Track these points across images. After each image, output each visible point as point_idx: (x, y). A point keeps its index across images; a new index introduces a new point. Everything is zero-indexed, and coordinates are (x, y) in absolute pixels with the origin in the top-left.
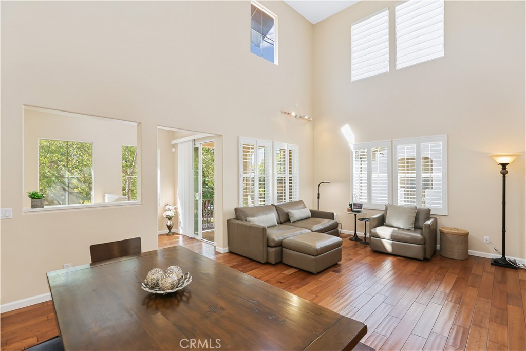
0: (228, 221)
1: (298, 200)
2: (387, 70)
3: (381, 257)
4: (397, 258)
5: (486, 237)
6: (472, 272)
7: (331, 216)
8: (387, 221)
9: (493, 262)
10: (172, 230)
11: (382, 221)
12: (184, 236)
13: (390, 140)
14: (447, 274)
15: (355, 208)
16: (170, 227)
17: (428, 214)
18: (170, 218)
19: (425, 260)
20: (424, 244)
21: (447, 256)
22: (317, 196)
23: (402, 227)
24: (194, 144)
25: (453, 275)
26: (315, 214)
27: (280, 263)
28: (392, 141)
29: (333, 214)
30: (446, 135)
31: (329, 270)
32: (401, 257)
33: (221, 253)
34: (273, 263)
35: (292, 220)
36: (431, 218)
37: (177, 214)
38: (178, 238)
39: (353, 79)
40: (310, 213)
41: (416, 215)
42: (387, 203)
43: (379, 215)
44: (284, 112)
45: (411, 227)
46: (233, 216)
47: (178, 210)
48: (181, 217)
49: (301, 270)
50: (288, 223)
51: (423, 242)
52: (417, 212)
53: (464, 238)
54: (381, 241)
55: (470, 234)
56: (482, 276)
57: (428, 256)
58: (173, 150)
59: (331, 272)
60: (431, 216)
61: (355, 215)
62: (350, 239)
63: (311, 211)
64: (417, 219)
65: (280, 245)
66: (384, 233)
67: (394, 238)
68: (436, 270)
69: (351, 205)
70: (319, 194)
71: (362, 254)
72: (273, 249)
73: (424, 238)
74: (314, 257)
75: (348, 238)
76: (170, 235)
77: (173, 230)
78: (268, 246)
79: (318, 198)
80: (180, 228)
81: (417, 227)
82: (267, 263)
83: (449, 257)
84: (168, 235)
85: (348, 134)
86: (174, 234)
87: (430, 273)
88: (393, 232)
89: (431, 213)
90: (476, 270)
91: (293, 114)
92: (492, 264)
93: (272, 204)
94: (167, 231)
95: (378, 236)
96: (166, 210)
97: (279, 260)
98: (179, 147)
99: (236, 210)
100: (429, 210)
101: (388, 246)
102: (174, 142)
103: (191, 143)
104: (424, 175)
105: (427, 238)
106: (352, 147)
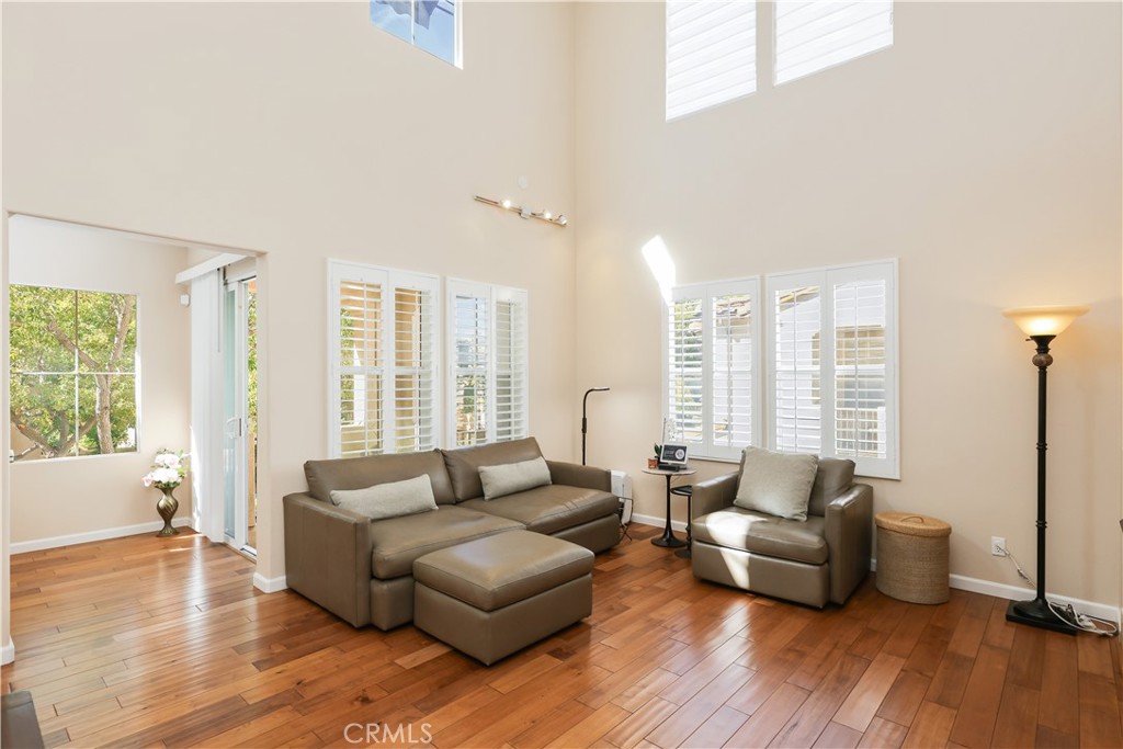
0: (286, 500)
1: (524, 435)
2: (750, 87)
3: (715, 598)
4: (756, 601)
5: (998, 540)
6: (951, 647)
7: (602, 480)
8: (742, 495)
9: (1012, 614)
10: (173, 520)
11: (726, 497)
12: (205, 539)
13: (758, 277)
14: (880, 656)
15: (666, 459)
16: (166, 514)
17: (848, 475)
18: (167, 489)
19: (830, 607)
20: (828, 561)
21: (892, 594)
22: (581, 427)
23: (776, 509)
24: (226, 284)
25: (894, 658)
26: (562, 475)
27: (407, 625)
28: (763, 279)
29: (608, 475)
30: (896, 260)
31: (539, 648)
32: (770, 599)
33: (264, 593)
34: (384, 628)
35: (489, 492)
36: (857, 485)
37: (186, 477)
38: (190, 543)
39: (672, 112)
40: (548, 472)
41: (816, 478)
42: (748, 443)
43: (722, 478)
44: (479, 199)
45: (798, 511)
46: (299, 485)
47: (193, 466)
48: (197, 484)
49: (456, 651)
50: (475, 502)
51: (824, 558)
52: (819, 470)
53: (939, 545)
54: (719, 552)
55: (953, 530)
56: (974, 661)
57: (838, 596)
58: (184, 299)
59: (545, 657)
60: (856, 481)
61: (668, 477)
62: (653, 543)
63: (552, 467)
64: (816, 490)
65: (407, 572)
66: (727, 528)
67: (752, 545)
68: (851, 642)
69: (658, 450)
70: (584, 420)
71: (664, 590)
72: (385, 586)
73: (827, 544)
74: (485, 616)
75: (650, 539)
76: (169, 535)
77: (176, 522)
78: (373, 576)
79: (584, 430)
80: (195, 514)
81: (814, 511)
82: (369, 627)
83: (898, 598)
84: (159, 534)
85: (660, 261)
86: (176, 532)
87: (829, 654)
88: (751, 530)
89: (856, 473)
90: (965, 641)
91: (507, 204)
92: (1009, 618)
93: (436, 450)
94: (159, 524)
95: (711, 539)
96: (155, 467)
97: (403, 618)
98: (195, 289)
99: (308, 467)
100: (852, 465)
101: (738, 567)
102: (183, 277)
103: (216, 280)
104: (840, 369)
105: (836, 544)
106: (667, 296)
